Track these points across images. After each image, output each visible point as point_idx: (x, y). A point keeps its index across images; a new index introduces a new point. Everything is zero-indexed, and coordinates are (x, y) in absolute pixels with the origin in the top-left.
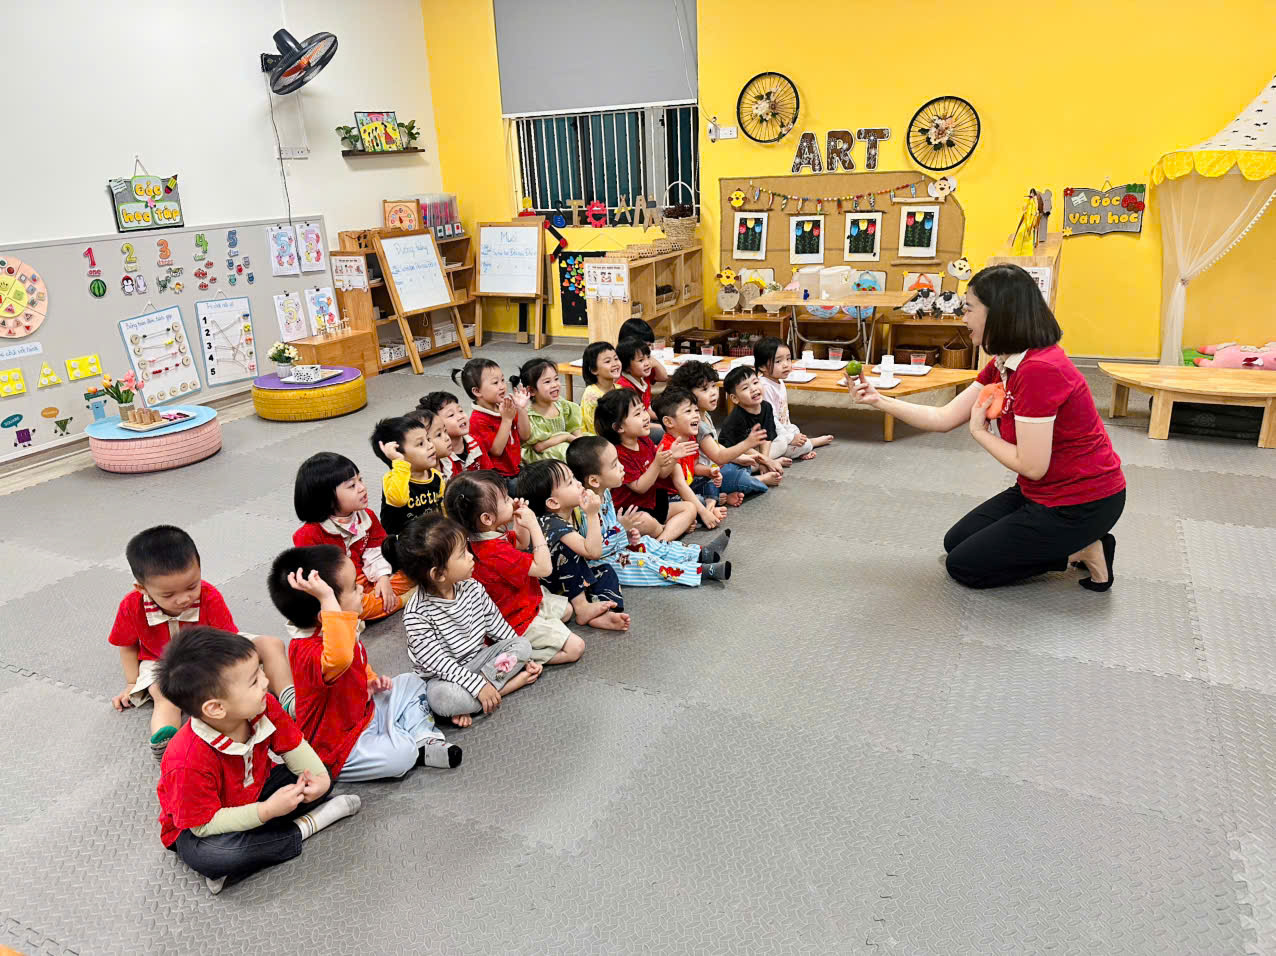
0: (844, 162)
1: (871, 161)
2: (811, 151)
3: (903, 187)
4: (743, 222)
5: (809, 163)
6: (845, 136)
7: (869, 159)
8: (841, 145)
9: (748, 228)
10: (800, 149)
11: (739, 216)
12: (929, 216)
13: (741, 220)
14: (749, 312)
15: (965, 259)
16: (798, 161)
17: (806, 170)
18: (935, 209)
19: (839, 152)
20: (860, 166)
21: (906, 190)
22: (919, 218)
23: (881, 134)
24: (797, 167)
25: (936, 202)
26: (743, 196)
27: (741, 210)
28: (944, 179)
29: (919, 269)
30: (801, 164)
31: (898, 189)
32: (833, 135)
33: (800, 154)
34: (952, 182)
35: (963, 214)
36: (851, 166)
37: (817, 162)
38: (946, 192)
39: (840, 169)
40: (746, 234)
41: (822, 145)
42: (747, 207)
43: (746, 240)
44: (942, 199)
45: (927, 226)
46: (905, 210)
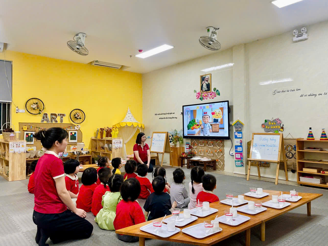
0: (55, 121)
1: (62, 121)
2: (46, 117)
3: (69, 127)
4: (27, 134)
5: (46, 120)
6: (55, 115)
7: (61, 120)
8: (54, 117)
9: (29, 136)
10: (43, 117)
11: (25, 133)
12: (75, 133)
13: (26, 133)
14: (33, 158)
15: (83, 142)
16: (43, 120)
17: (45, 122)
18: (76, 132)
19: (54, 118)
20: (59, 122)
21: (70, 127)
22: (73, 134)
23: (64, 115)
24: (43, 121)
25: (77, 130)
26: (27, 127)
27: (26, 131)
28: (78, 125)
29: (73, 145)
30: (44, 120)
31: (68, 127)
32: (52, 114)
33: (43, 118)
34: (80, 126)
35: (82, 133)
36: (57, 122)
37: (48, 120)
38: (78, 128)
39: (54, 122)
40: (28, 137)
41: (49, 117)
42: (28, 130)
43: (28, 139)
44: (78, 130)
45: (75, 135)
46: (70, 132)
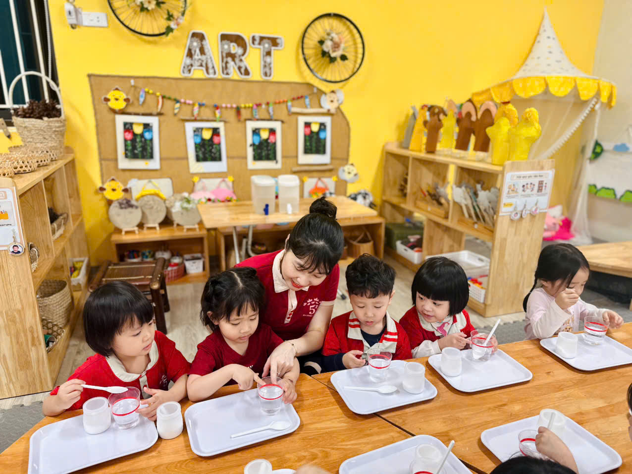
0: (239, 68)
1: (267, 69)
2: (202, 51)
3: (298, 98)
4: (128, 127)
5: (201, 65)
6: (238, 40)
7: (265, 66)
8: (235, 49)
9: (135, 134)
10: (190, 50)
11: (121, 120)
12: (323, 126)
13: (125, 124)
16: (188, 61)
17: (199, 73)
18: (327, 120)
19: (233, 56)
20: (256, 74)
21: (301, 101)
22: (315, 128)
23: (274, 42)
24: (189, 68)
25: (328, 113)
26: (124, 96)
27: (123, 112)
28: (333, 92)
29: (317, 175)
30: (192, 65)
31: (294, 99)
32: (226, 38)
33: (190, 55)
34: (340, 96)
35: (348, 125)
36: (247, 73)
37: (210, 66)
38: (335, 105)
39: (234, 74)
40: (132, 141)
41: (213, 47)
42: (130, 110)
43: (132, 148)
44: (333, 111)
45: (322, 135)
46: (302, 120)
